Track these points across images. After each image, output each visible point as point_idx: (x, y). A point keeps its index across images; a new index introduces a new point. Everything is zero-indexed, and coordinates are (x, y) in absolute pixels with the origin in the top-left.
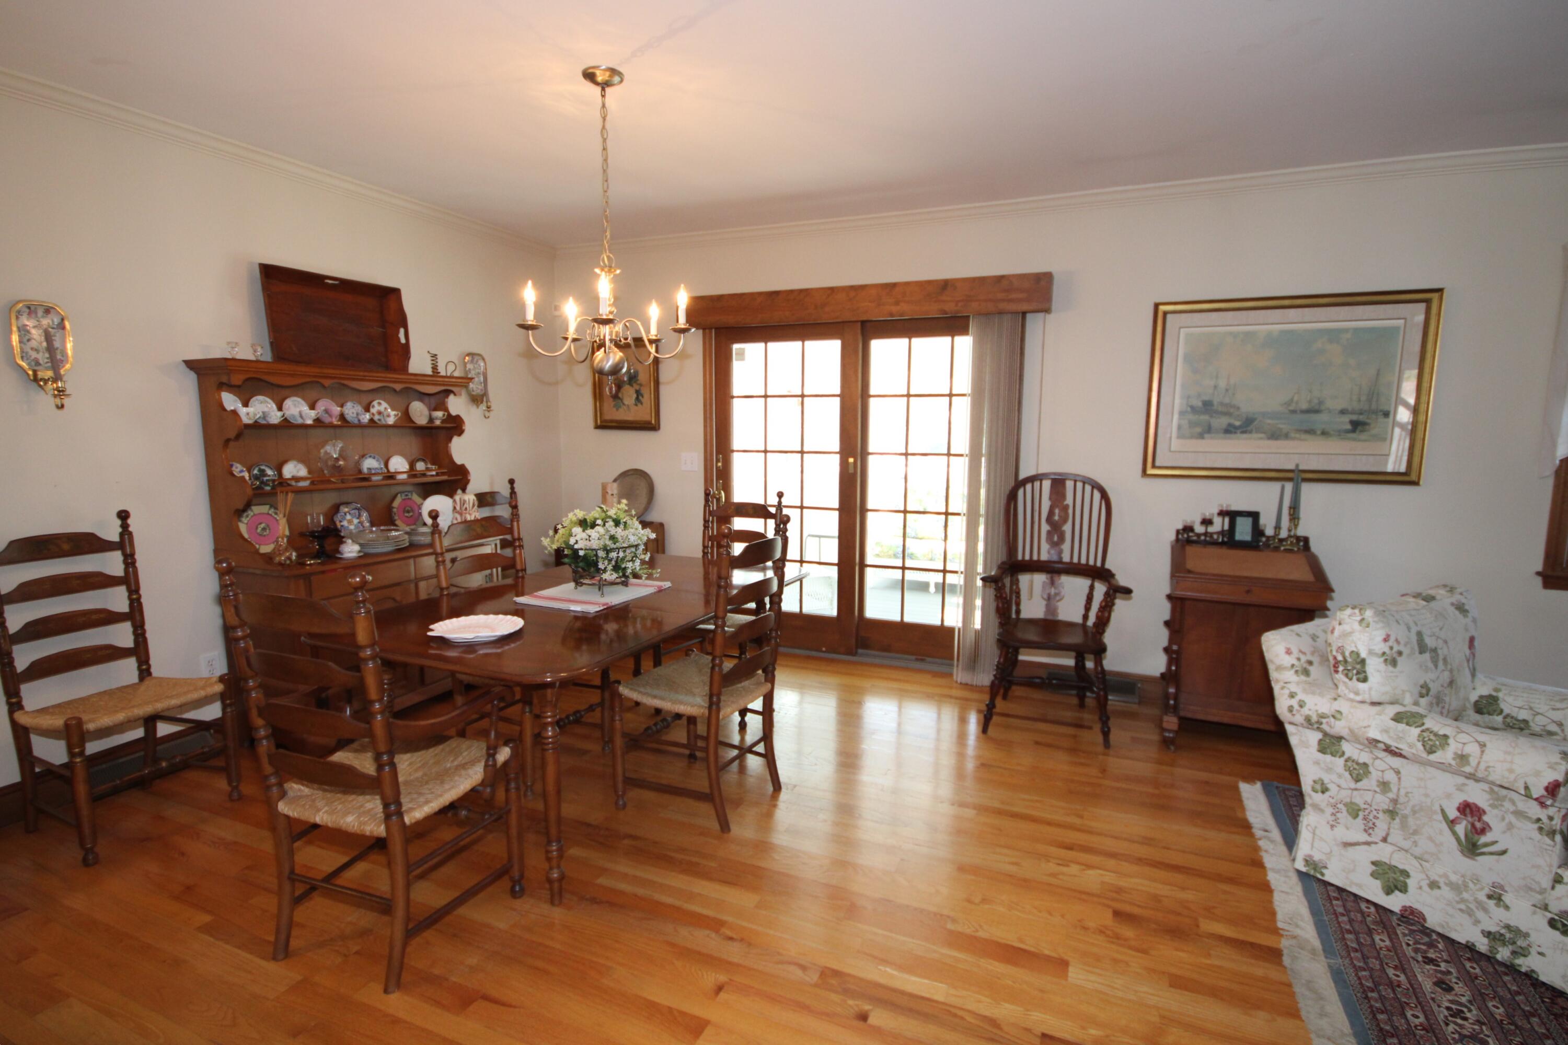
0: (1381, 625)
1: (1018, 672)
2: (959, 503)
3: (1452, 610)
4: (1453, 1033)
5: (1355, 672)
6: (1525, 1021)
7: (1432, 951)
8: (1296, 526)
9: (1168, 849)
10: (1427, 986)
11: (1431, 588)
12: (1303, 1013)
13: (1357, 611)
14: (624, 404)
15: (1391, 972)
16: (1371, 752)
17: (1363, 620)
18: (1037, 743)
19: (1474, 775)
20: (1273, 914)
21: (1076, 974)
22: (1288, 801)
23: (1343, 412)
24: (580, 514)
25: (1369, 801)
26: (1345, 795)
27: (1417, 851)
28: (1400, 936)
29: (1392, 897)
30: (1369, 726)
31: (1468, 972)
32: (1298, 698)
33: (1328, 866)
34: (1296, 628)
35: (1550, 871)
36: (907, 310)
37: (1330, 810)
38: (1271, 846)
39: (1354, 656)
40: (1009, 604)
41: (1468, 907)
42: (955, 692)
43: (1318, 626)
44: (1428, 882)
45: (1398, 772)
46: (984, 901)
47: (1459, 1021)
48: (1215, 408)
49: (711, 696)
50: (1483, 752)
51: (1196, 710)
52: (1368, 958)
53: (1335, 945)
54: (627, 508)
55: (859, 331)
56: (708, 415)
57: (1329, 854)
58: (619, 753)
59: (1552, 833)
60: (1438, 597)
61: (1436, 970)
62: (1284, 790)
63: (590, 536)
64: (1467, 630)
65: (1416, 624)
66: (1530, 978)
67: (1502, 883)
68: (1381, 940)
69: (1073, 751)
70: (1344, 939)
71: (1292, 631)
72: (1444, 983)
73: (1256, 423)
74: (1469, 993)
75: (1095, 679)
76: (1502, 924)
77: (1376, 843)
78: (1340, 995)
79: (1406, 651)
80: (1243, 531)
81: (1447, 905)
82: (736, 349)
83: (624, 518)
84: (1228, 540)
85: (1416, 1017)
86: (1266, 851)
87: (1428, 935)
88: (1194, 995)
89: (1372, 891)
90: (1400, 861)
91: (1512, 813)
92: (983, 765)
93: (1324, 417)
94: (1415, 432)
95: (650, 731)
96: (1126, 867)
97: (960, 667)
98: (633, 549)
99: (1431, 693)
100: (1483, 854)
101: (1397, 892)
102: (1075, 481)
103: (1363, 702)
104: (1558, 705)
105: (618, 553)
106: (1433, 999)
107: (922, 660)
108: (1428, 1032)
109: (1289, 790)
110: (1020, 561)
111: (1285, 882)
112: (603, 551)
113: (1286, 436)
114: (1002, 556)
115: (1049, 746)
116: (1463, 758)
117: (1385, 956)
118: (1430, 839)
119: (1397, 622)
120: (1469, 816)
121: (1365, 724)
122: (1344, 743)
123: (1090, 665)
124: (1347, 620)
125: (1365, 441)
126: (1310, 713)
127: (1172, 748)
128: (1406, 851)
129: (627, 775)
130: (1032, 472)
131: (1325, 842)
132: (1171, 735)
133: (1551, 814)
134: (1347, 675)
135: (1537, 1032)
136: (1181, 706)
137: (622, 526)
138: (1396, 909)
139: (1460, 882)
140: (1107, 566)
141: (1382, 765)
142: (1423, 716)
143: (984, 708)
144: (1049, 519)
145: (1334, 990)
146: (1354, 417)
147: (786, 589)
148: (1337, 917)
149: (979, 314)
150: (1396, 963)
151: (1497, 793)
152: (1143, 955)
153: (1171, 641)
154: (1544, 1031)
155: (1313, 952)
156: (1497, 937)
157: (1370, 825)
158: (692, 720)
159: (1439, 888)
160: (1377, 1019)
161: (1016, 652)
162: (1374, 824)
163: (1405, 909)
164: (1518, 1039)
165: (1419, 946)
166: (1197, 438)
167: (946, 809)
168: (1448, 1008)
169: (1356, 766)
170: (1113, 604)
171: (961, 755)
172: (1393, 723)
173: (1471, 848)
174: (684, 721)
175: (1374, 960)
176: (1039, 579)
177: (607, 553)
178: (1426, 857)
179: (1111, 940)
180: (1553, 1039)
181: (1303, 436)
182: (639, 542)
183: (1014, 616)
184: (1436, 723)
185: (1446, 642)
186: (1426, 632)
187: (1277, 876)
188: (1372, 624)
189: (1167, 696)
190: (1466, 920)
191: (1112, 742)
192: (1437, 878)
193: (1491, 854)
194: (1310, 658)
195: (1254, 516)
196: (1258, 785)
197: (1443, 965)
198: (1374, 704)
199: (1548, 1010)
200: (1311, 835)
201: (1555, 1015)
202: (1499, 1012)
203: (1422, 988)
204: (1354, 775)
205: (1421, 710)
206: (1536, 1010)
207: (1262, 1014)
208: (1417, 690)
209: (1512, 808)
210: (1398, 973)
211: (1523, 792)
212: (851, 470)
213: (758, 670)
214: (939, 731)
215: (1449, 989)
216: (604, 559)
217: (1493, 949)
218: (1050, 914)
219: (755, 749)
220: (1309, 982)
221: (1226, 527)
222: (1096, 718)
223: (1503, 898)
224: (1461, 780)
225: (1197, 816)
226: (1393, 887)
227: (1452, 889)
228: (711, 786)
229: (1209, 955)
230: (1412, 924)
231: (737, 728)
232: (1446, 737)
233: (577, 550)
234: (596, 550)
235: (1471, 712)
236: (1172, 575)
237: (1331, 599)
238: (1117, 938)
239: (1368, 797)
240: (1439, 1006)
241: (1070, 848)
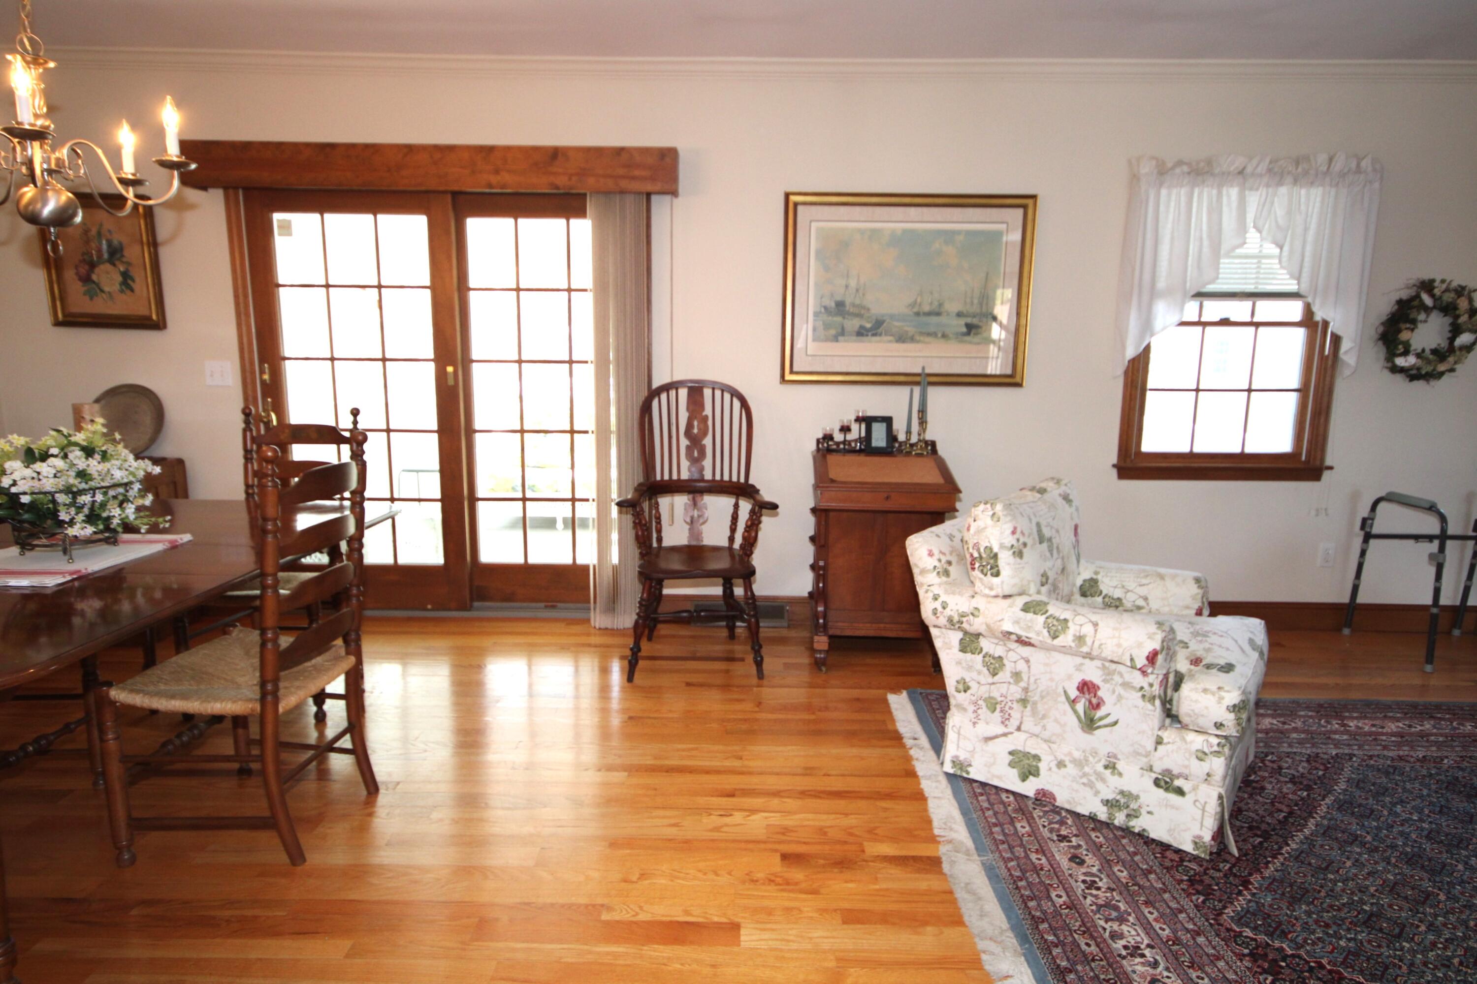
0: (1009, 518)
1: (664, 608)
2: (586, 419)
3: (1060, 501)
4: (1091, 905)
5: (989, 567)
6: (1145, 880)
7: (1063, 828)
8: (924, 430)
9: (829, 775)
10: (1064, 862)
11: (1042, 482)
12: (966, 919)
13: (988, 506)
14: (102, 291)
15: (1033, 857)
16: (1005, 645)
17: (994, 514)
18: (688, 684)
19: (1090, 654)
20: (929, 822)
21: (749, 937)
22: (931, 706)
23: (959, 315)
24: (19, 441)
25: (1004, 693)
26: (983, 691)
27: (1046, 734)
28: (1037, 819)
29: (1027, 782)
30: (1002, 620)
31: (1094, 842)
32: (940, 600)
33: (973, 764)
34: (934, 529)
35: (1153, 734)
36: (510, 181)
37: (971, 708)
38: (922, 753)
39: (988, 551)
40: (649, 530)
41: (1089, 780)
42: (595, 640)
43: (953, 526)
44: (1055, 762)
45: (1027, 661)
46: (643, 876)
47: (1094, 892)
48: (847, 308)
49: (263, 684)
50: (1096, 631)
51: (843, 627)
52: (1014, 847)
53: (985, 841)
54: (105, 430)
55: (450, 207)
56: (242, 310)
57: (973, 752)
58: (117, 786)
59: (1152, 699)
60: (1049, 489)
61: (1069, 847)
62: (927, 695)
63: (39, 473)
64: (1072, 519)
65: (1035, 515)
66: (1142, 837)
67: (1115, 751)
68: (1022, 827)
69: (726, 687)
70: (992, 833)
71: (932, 532)
72: (1078, 857)
73: (885, 325)
74: (1097, 862)
75: (745, 607)
76: (1117, 791)
77: (1011, 733)
78: (995, 890)
79: (1029, 542)
80: (879, 439)
81: (1073, 781)
82: (278, 221)
83: (100, 443)
84: (866, 448)
85: (1059, 898)
86: (917, 759)
87: (1059, 813)
88: (867, 926)
89: (1010, 780)
90: (1033, 747)
91: (1121, 685)
92: (631, 718)
93: (943, 319)
94: (1018, 333)
95: (170, 747)
96: (791, 803)
97: (598, 610)
98: (121, 490)
99: (1050, 581)
100: (1099, 727)
101: (1031, 777)
102: (713, 389)
103: (996, 596)
104: (1144, 581)
105: (94, 496)
106: (1070, 875)
107: (553, 607)
108: (1071, 909)
109: (931, 694)
110: (659, 481)
111: (937, 788)
112: (66, 494)
113: (912, 340)
114: (639, 478)
115: (701, 685)
116: (1080, 639)
117: (1027, 842)
118: (1056, 721)
119: (1021, 514)
120: (1086, 693)
121: (1000, 618)
122: (981, 639)
123: (739, 591)
124: (981, 516)
125: (979, 344)
126: (952, 613)
127: (824, 669)
128: (1037, 736)
129: (135, 814)
130: (667, 380)
131: (969, 740)
132: (822, 656)
133: (1151, 681)
134: (982, 571)
135: (1156, 888)
136: (830, 624)
137: (98, 457)
138: (1031, 793)
139: (1082, 758)
140: (751, 482)
141: (1014, 656)
142: (1046, 604)
143: (628, 653)
144: (688, 433)
145: (990, 889)
146: (969, 320)
147: (367, 532)
148: (984, 813)
149: (598, 192)
150: (1037, 847)
151: (1108, 668)
152: (813, 896)
153: (817, 558)
154: (1161, 886)
155: (967, 853)
156: (1114, 803)
157: (1007, 716)
158: (240, 721)
159: (1065, 766)
160: (1028, 908)
161: (660, 584)
162: (1009, 715)
163: (1038, 792)
164: (1142, 899)
165: (1052, 826)
166: (832, 341)
167: (592, 777)
168: (1084, 882)
169: (992, 661)
170: (760, 522)
171: (604, 711)
172: (1022, 614)
173: (1090, 724)
174: (227, 724)
175: (1019, 848)
176: (681, 501)
177: (74, 498)
178: (1054, 738)
179: (782, 887)
180: (1170, 892)
181: (928, 339)
182: (131, 478)
183: (655, 545)
184: (1056, 609)
185: (1057, 531)
186: (1043, 523)
187: (929, 782)
188: (1002, 518)
189: (816, 616)
190: (1088, 793)
191: (765, 672)
192: (1063, 757)
193: (1106, 726)
194: (949, 558)
195: (888, 421)
196: (905, 693)
197: (1073, 839)
198: (1006, 597)
199: (1161, 865)
200: (956, 735)
201: (1167, 868)
202: (1124, 875)
203: (1060, 867)
204: (991, 670)
205: (1043, 598)
206: (1152, 867)
207: (929, 929)
208: (1038, 579)
209: (1120, 681)
210: (1039, 856)
211: (1129, 664)
212: (451, 382)
213: (335, 638)
214: (577, 687)
215: (1082, 863)
216: (68, 506)
217: (1111, 816)
218: (717, 875)
219: (337, 745)
220: (967, 884)
221: (863, 434)
222: (749, 648)
223: (1117, 766)
224: (1079, 660)
225: (851, 736)
226: (1027, 774)
227: (1076, 765)
228: (272, 807)
229: (876, 879)
230: (1045, 806)
231: (312, 721)
232: (1066, 620)
233: (17, 495)
234: (52, 494)
235: (1077, 596)
236: (816, 487)
237: (960, 500)
238: (787, 884)
239: (1003, 689)
240: (1076, 881)
241: (731, 795)
